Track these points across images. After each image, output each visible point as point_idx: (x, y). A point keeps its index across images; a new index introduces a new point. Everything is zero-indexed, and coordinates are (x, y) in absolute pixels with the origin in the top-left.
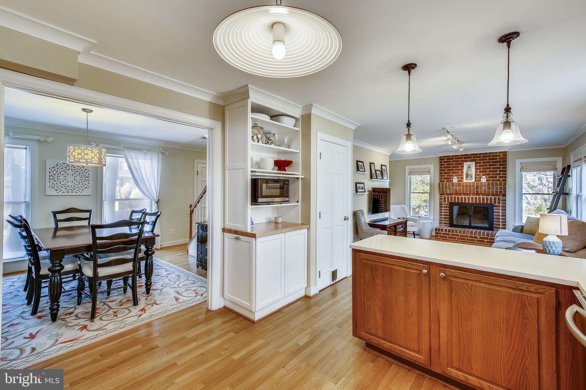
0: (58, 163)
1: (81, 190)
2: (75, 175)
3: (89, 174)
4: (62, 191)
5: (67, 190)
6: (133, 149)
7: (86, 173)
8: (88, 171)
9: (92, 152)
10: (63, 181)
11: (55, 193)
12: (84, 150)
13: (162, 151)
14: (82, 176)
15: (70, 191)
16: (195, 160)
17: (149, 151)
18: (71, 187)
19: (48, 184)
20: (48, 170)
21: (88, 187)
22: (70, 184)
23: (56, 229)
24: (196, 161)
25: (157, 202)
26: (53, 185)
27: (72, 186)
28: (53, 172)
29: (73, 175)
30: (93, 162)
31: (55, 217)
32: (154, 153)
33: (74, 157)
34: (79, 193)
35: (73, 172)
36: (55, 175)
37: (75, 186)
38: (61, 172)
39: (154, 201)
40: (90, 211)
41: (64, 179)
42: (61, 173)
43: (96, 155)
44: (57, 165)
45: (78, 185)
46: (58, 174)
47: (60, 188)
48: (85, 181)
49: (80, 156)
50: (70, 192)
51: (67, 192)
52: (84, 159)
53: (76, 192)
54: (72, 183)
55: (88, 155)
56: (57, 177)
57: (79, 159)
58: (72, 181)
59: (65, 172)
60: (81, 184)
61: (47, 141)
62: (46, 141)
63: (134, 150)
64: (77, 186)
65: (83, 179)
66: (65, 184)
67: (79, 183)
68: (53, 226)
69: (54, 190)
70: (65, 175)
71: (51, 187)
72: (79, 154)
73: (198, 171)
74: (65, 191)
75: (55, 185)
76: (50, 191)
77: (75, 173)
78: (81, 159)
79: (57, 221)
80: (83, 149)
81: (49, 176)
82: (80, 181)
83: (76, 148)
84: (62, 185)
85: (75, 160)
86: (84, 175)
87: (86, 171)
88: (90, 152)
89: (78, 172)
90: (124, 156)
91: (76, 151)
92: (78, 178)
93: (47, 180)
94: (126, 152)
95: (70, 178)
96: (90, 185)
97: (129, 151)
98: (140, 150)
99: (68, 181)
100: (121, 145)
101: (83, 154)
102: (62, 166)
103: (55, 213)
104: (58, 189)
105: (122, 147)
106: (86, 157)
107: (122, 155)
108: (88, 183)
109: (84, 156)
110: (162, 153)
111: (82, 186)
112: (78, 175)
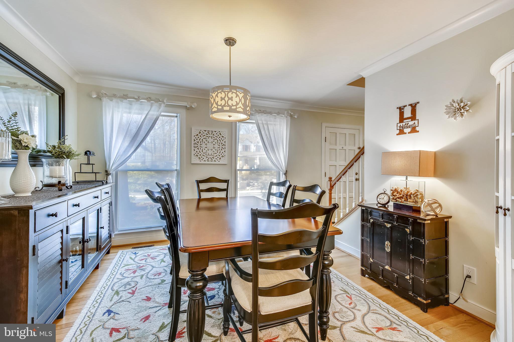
0: (201, 130)
1: (218, 159)
2: (214, 143)
3: (225, 142)
4: (204, 160)
5: (207, 158)
6: (263, 113)
7: (223, 141)
8: (224, 138)
9: (237, 96)
10: (205, 149)
11: (198, 162)
12: (228, 92)
13: (291, 113)
14: (219, 144)
15: (210, 159)
16: (323, 123)
17: (278, 113)
18: (211, 156)
19: (193, 152)
20: (193, 138)
21: (224, 156)
22: (210, 152)
23: (200, 200)
24: (324, 125)
25: (285, 174)
26: (197, 153)
27: (211, 154)
28: (197, 139)
29: (212, 143)
30: (238, 110)
31: (198, 186)
32: (283, 116)
33: (217, 104)
34: (217, 162)
35: (212, 140)
36: (198, 143)
37: (214, 154)
38: (203, 139)
39: (282, 171)
40: (226, 181)
41: (205, 147)
42: (203, 141)
43: (240, 100)
44: (200, 132)
45: (216, 153)
46: (201, 141)
47: (202, 156)
48: (222, 149)
49: (223, 102)
50: (210, 161)
51: (207, 161)
52: (228, 106)
53: (215, 161)
54: (212, 152)
55: (232, 100)
56: (200, 145)
57: (223, 107)
58: (212, 149)
59: (206, 140)
60: (219, 152)
61: (193, 107)
62: (191, 107)
63: (265, 113)
64: (216, 155)
65: (221, 147)
66: (206, 152)
67: (217, 151)
68: (197, 197)
69: (197, 158)
70: (206, 142)
71: (195, 155)
72: (222, 99)
73: (326, 137)
74: (206, 160)
75: (198, 153)
76: (195, 160)
77: (214, 140)
78: (224, 106)
79: (200, 191)
80: (226, 92)
81: (194, 143)
82: (218, 150)
83: (219, 92)
84: (204, 153)
85: (217, 108)
86: (221, 143)
87: (223, 138)
88: (234, 95)
89: (216, 139)
90: (256, 122)
91: (219, 95)
92: (216, 146)
93: (193, 148)
94: (257, 116)
95: (210, 146)
96: (226, 154)
97: (260, 114)
98: (270, 113)
99: (208, 149)
100: (253, 108)
101: (226, 99)
102: (204, 133)
103: (199, 182)
104: (200, 157)
105: (254, 110)
106: (230, 103)
107: (254, 120)
108: (225, 151)
109: (228, 101)
110: (291, 116)
111: (219, 154)
112: (217, 143)
